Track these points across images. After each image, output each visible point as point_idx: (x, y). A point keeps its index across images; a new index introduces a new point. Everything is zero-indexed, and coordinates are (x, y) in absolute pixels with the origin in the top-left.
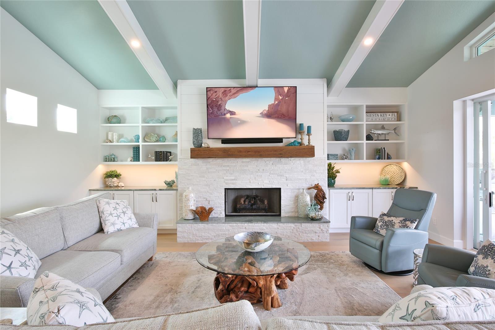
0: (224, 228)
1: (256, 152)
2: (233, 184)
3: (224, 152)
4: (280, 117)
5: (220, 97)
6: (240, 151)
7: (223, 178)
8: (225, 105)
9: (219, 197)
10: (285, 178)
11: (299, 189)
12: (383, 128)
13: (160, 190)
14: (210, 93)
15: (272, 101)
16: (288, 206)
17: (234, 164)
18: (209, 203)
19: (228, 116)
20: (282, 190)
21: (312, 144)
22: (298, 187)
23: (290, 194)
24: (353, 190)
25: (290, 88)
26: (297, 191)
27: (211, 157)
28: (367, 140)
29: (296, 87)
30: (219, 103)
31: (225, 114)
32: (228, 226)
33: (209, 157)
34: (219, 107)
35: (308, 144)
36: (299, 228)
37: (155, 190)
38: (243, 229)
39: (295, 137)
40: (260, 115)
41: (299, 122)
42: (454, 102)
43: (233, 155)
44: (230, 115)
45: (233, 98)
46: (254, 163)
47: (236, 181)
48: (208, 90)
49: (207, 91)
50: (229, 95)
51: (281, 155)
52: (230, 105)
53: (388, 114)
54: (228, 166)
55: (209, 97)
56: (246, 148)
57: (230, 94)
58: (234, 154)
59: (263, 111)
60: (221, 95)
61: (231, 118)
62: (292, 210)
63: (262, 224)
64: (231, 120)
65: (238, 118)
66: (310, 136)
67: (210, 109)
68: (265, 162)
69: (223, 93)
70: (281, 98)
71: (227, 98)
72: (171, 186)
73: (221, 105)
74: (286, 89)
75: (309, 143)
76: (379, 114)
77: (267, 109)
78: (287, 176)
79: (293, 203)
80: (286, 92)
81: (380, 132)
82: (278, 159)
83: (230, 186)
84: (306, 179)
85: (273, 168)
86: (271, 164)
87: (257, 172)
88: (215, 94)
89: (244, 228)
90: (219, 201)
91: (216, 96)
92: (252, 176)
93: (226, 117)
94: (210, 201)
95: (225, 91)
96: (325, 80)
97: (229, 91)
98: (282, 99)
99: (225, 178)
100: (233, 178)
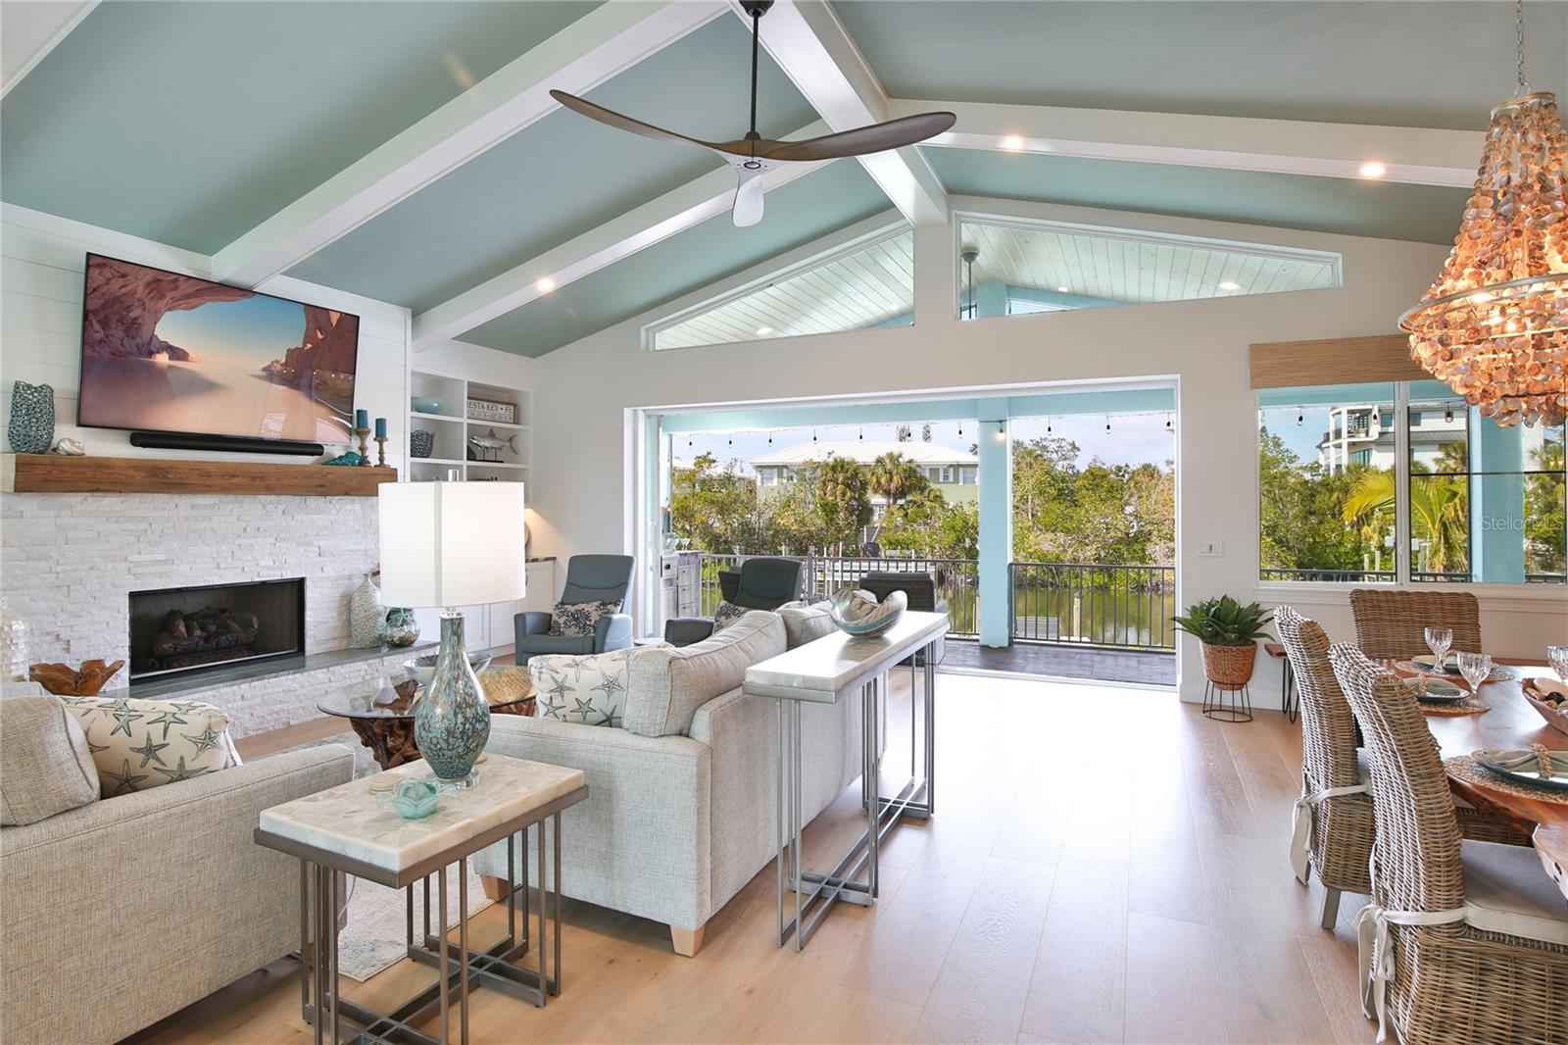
1: (254, 478)
2: (161, 575)
3: (154, 475)
5: (138, 296)
6: (208, 475)
7: (126, 560)
8: (155, 323)
9: (108, 623)
10: (317, 550)
11: (350, 577)
12: (492, 435)
14: (100, 274)
15: (297, 342)
16: (324, 623)
17: (166, 513)
19: (162, 359)
20: (308, 584)
21: (389, 462)
22: (346, 573)
23: (329, 591)
25: (344, 316)
26: (346, 582)
27: (101, 488)
28: (468, 459)
29: (358, 317)
30: (133, 315)
31: (151, 354)
33: (94, 487)
34: (132, 327)
35: (378, 463)
36: (377, 671)
39: (348, 443)
40: (263, 373)
41: (358, 404)
42: (625, 409)
43: (182, 484)
44: (170, 359)
45: (185, 309)
46: (231, 511)
47: (174, 567)
48: (94, 262)
49: (88, 266)
50: (169, 296)
52: (170, 328)
53: (500, 406)
54: (145, 519)
55: (94, 286)
56: (227, 464)
57: (174, 294)
58: (186, 482)
59: (273, 362)
60: (141, 289)
62: (335, 633)
64: (170, 375)
65: (193, 373)
66: (385, 444)
67: (97, 326)
68: (264, 508)
69: (148, 284)
70: (320, 336)
71: (162, 304)
73: (140, 321)
74: (334, 318)
75: (381, 459)
76: (485, 404)
77: (284, 361)
78: (322, 544)
79: (335, 614)
80: (334, 324)
81: (487, 443)
82: (298, 499)
83: (151, 584)
85: (284, 524)
86: (280, 512)
87: (240, 536)
88: (121, 282)
89: (239, 697)
90: (107, 638)
91: (124, 290)
92: (224, 548)
93: (154, 363)
95: (159, 281)
96: (410, 311)
97: (172, 286)
98: (322, 339)
99: (131, 558)
100: (162, 557)
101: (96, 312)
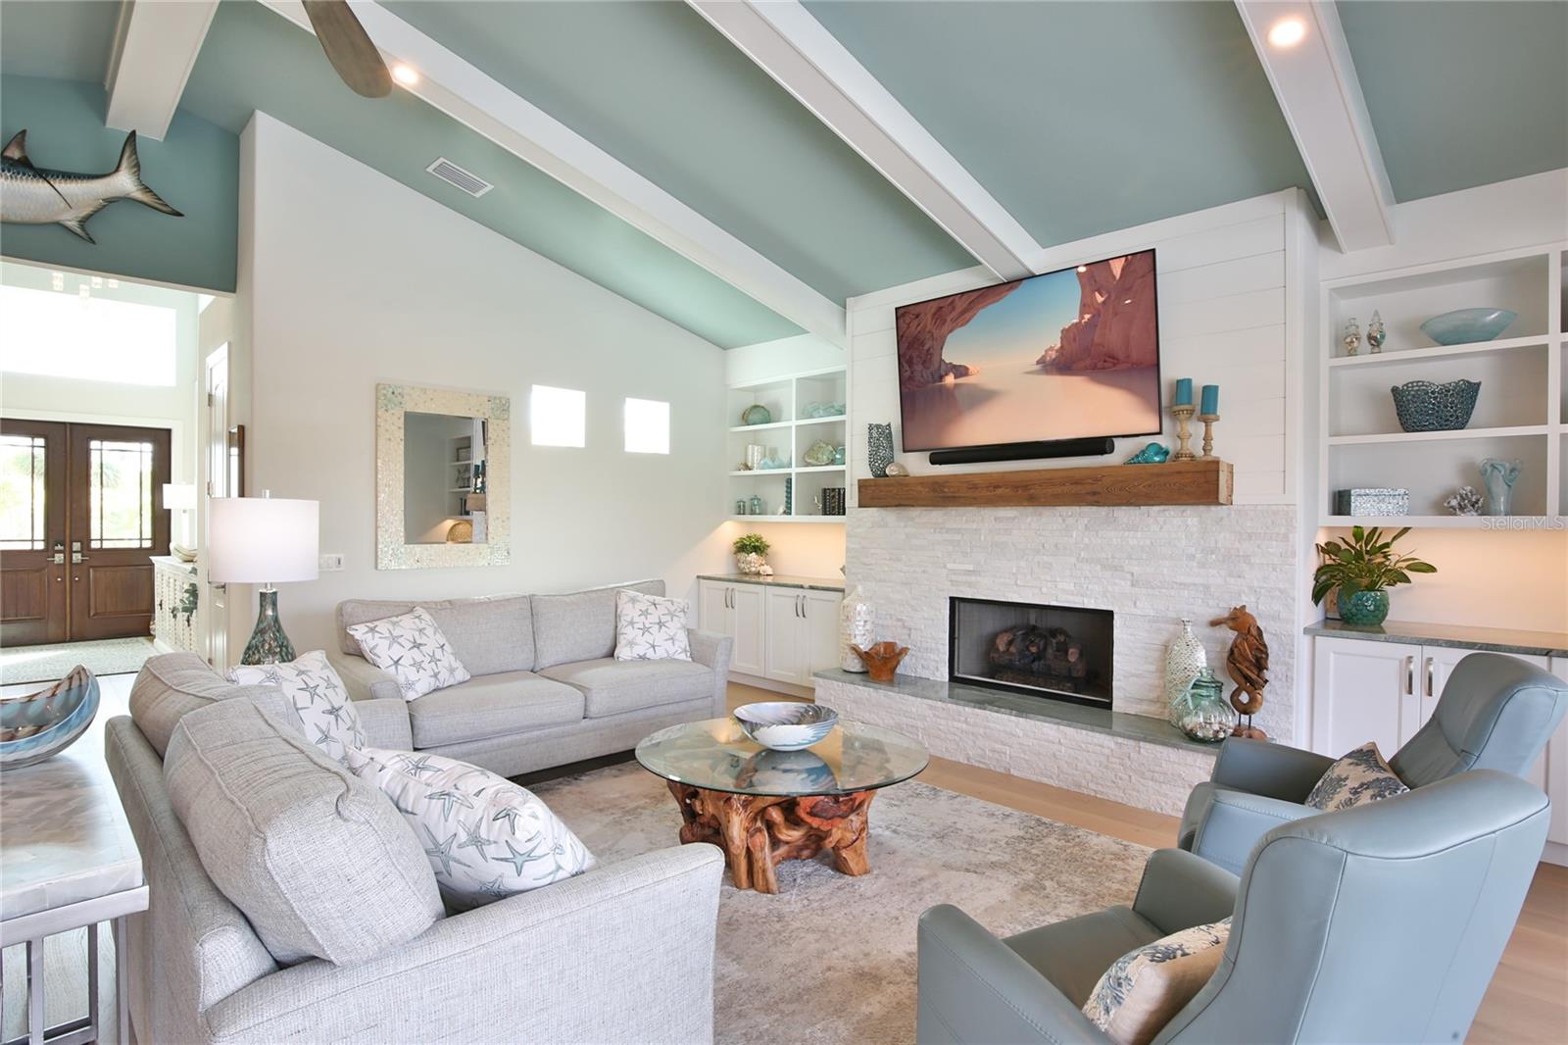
0: (914, 710)
1: (1016, 487)
2: (970, 585)
4: (1099, 365)
5: (927, 329)
6: (974, 487)
7: (945, 567)
8: (942, 348)
10: (1129, 576)
13: (812, 588)
14: (905, 322)
15: (1071, 317)
16: (1137, 676)
17: (974, 525)
18: (909, 635)
19: (950, 380)
20: (1116, 618)
22: (1174, 615)
23: (1146, 634)
24: (1429, 651)
25: (1131, 258)
26: (1172, 627)
27: (902, 503)
29: (1153, 251)
30: (926, 347)
31: (941, 378)
32: (924, 706)
33: (897, 503)
34: (927, 358)
35: (1201, 453)
36: (1129, 757)
37: (802, 587)
38: (959, 721)
39: (1158, 430)
40: (1038, 367)
41: (1170, 371)
44: (955, 378)
45: (962, 325)
47: (979, 579)
48: (901, 313)
49: (897, 319)
50: (949, 318)
51: (1095, 498)
52: (953, 348)
54: (958, 531)
55: (902, 333)
56: (990, 474)
57: (954, 314)
58: (957, 495)
59: (1046, 351)
60: (930, 321)
61: (956, 385)
63: (1013, 718)
65: (974, 386)
66: (1214, 425)
67: (905, 364)
68: (1064, 520)
69: (935, 314)
70: (1100, 299)
71: (946, 328)
73: (931, 351)
74: (1117, 268)
75: (1205, 449)
77: (1059, 345)
78: (1136, 569)
79: (1153, 668)
80: (1118, 277)
82: (1103, 511)
83: (962, 592)
84: (1207, 587)
85: (1086, 540)
86: (1081, 527)
87: (1038, 553)
88: (916, 322)
90: (935, 634)
91: (919, 328)
92: (1023, 564)
93: (945, 385)
94: (913, 631)
95: (941, 308)
96: (1292, 192)
97: (950, 309)
98: (1104, 302)
99: (949, 566)
100: (971, 567)
101: (905, 355)
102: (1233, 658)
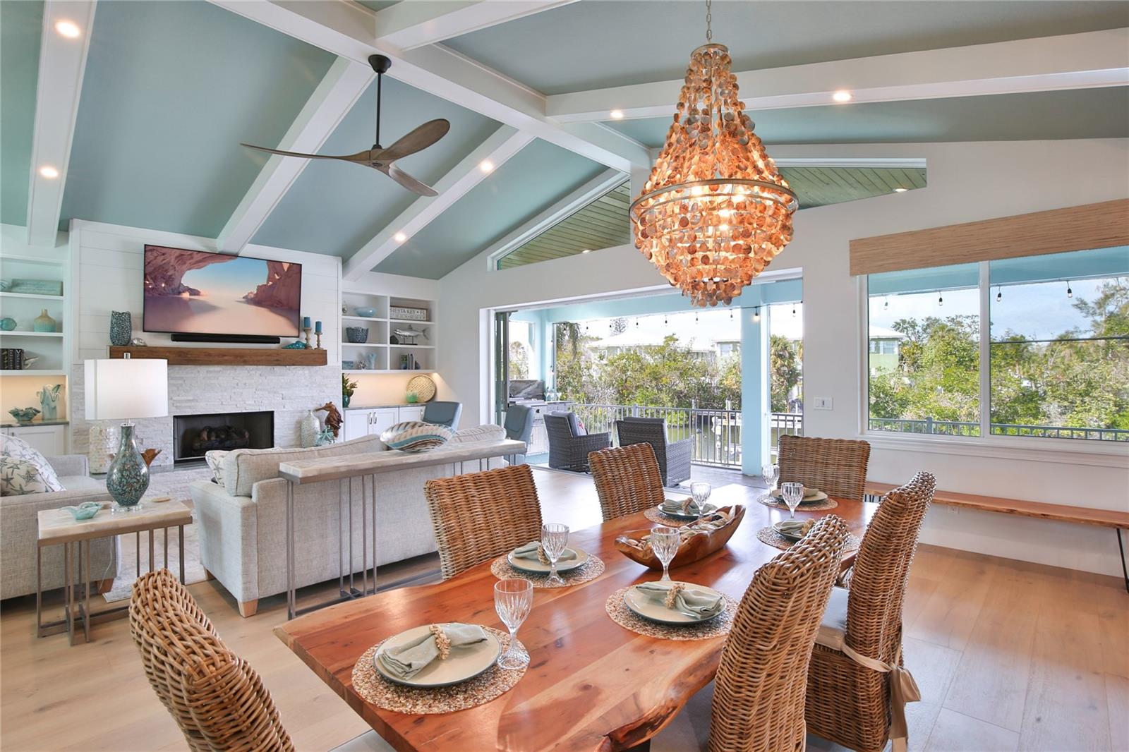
1: (236, 356)
2: (190, 407)
3: (180, 356)
4: (275, 305)
5: (171, 264)
6: (210, 355)
7: (171, 399)
8: (181, 277)
9: (162, 431)
10: (281, 396)
11: (302, 412)
12: (410, 328)
14: (152, 255)
15: (263, 281)
16: (285, 437)
17: (193, 375)
18: (142, 443)
19: (186, 295)
20: (275, 414)
21: (323, 346)
22: (300, 409)
23: (289, 419)
24: (375, 410)
25: (292, 265)
26: (299, 414)
28: (391, 343)
29: (301, 265)
30: (169, 274)
31: (180, 293)
34: (169, 280)
35: (317, 347)
39: (297, 336)
40: (244, 300)
41: (303, 314)
42: (481, 310)
43: (195, 360)
44: (190, 295)
45: (198, 268)
46: (229, 374)
47: (198, 403)
48: (148, 248)
49: (145, 251)
50: (188, 262)
51: (279, 362)
52: (190, 279)
53: (416, 310)
54: (181, 378)
55: (149, 261)
56: (222, 349)
57: (191, 261)
58: (197, 359)
59: (249, 294)
60: (173, 260)
61: (190, 299)
62: (293, 443)
64: (190, 303)
65: (203, 302)
66: (321, 336)
67: (151, 281)
68: (249, 372)
69: (177, 257)
70: (277, 277)
71: (184, 267)
72: (30, 419)
73: (173, 276)
74: (286, 267)
75: (318, 345)
76: (406, 310)
77: (256, 292)
78: (284, 393)
79: (293, 432)
80: (286, 270)
81: (407, 333)
82: (269, 368)
83: (183, 412)
84: (312, 397)
85: (261, 381)
86: (258, 374)
87: (234, 388)
88: (162, 257)
90: (162, 438)
91: (164, 262)
92: (225, 394)
93: (181, 298)
94: (144, 440)
95: (182, 255)
96: (340, 258)
97: (189, 257)
98: (279, 279)
99: (174, 398)
100: (191, 398)
101: (150, 274)
102: (328, 421)
